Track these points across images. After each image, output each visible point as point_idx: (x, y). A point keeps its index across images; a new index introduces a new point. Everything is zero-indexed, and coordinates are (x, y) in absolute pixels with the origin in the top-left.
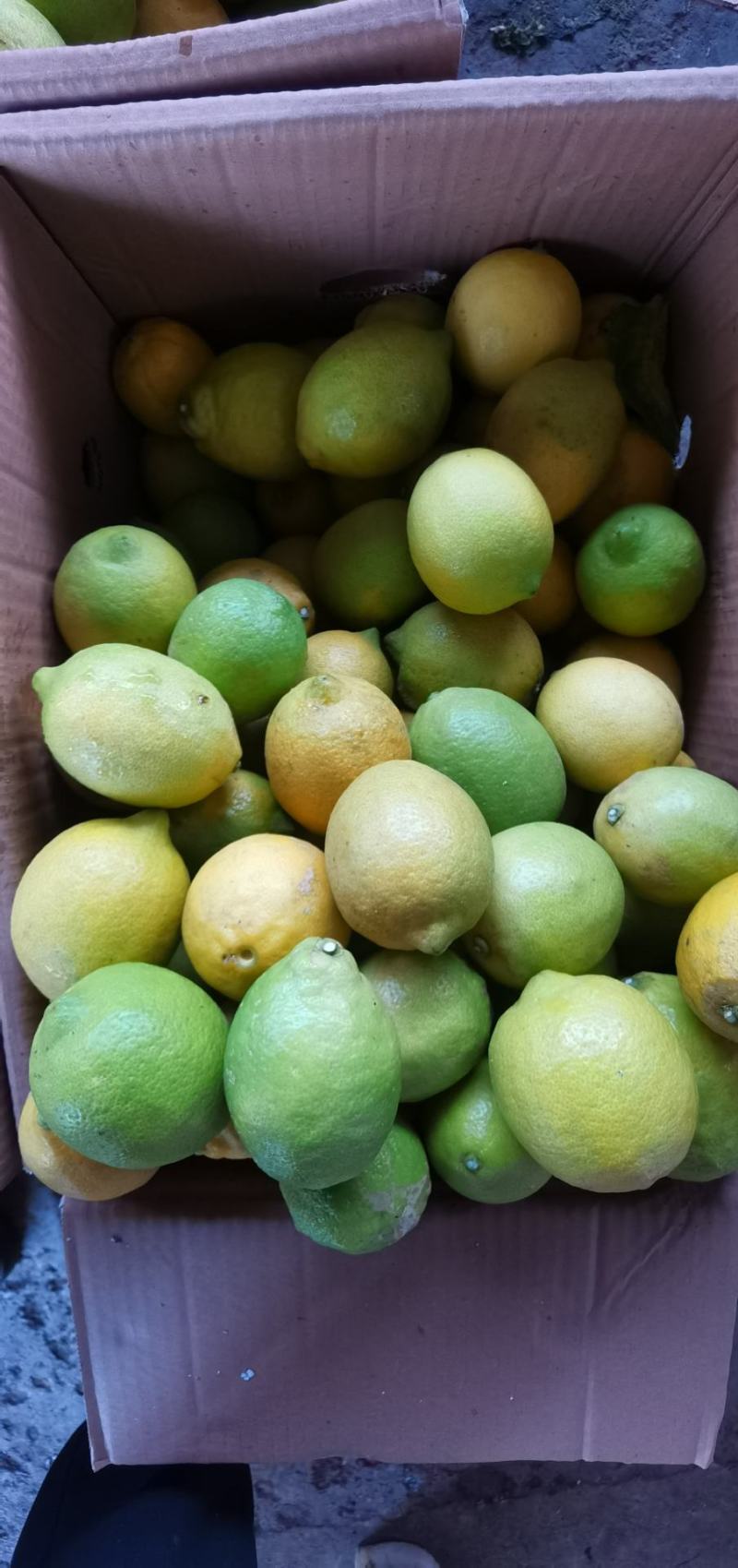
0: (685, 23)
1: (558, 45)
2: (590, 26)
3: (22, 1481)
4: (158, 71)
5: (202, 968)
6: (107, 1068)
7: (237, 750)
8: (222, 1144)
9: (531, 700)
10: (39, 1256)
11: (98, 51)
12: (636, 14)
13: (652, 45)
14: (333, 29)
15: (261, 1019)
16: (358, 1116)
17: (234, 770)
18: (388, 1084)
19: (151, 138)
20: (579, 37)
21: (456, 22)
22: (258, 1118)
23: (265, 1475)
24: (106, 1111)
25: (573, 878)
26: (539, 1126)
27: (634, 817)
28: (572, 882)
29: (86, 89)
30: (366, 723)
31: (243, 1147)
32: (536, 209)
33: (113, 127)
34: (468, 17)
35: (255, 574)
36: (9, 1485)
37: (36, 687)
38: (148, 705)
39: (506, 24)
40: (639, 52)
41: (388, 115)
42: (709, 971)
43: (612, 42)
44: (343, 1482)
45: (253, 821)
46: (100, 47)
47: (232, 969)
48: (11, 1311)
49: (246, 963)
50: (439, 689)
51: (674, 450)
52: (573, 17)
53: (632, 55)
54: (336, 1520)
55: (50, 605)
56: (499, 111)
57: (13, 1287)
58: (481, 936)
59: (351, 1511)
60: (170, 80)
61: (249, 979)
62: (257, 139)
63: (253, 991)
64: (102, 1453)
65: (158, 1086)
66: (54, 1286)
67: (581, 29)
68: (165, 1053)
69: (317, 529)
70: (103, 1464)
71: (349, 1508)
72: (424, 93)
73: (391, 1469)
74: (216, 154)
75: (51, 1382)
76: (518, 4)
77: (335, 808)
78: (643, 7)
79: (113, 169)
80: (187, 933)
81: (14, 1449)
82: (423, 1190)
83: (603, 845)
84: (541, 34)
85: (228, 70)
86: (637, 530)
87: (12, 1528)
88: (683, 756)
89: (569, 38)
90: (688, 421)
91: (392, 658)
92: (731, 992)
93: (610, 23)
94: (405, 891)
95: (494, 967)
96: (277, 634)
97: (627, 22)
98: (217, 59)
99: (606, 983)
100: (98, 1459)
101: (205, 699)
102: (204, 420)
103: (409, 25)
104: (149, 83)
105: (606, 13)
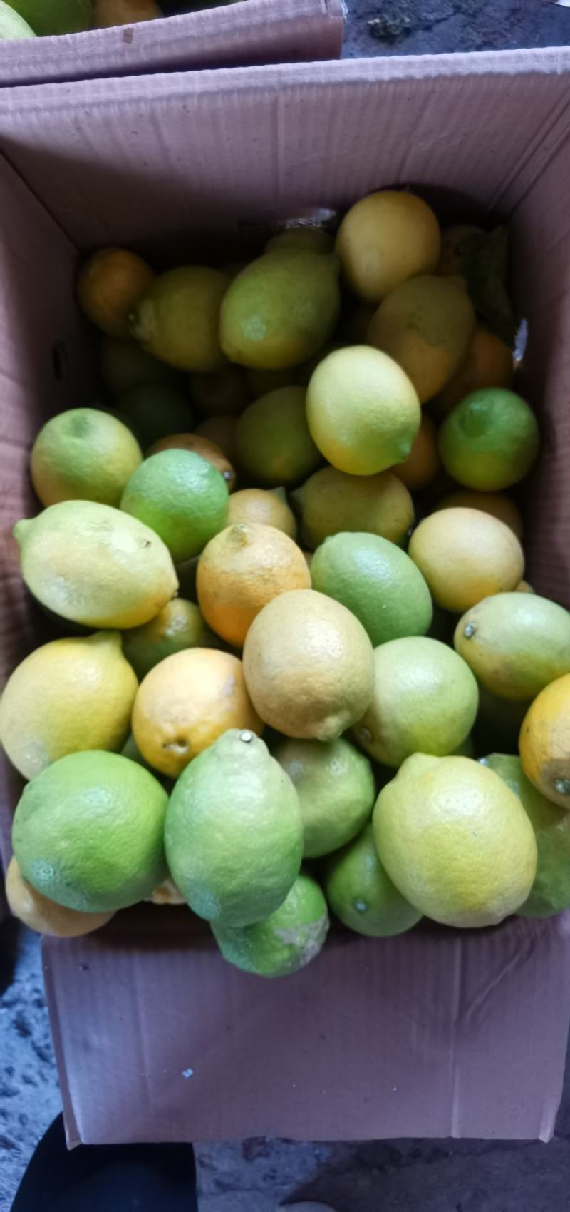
0: (519, 16)
1: (420, 34)
2: (444, 19)
3: (16, 1157)
4: (107, 55)
5: (149, 755)
6: (72, 833)
7: (173, 582)
8: (165, 892)
9: (404, 542)
10: (28, 980)
11: (60, 41)
12: (481, 9)
13: (494, 33)
14: (241, 21)
15: (192, 794)
16: (270, 869)
17: (173, 598)
18: (293, 844)
19: (102, 107)
20: (437, 28)
21: (337, 15)
22: (191, 871)
23: (206, 1150)
24: (72, 867)
25: (436, 680)
26: (412, 876)
27: (486, 633)
28: (436, 684)
29: (52, 70)
30: (275, 561)
31: (180, 894)
32: (404, 160)
33: (72, 99)
34: (347, 12)
35: (188, 446)
36: (5, 1160)
37: (17, 535)
38: (103, 548)
39: (381, 18)
40: (484, 39)
41: (285, 87)
42: (545, 753)
43: (462, 31)
44: (267, 1155)
45: (188, 638)
46: (62, 37)
47: (170, 755)
48: (6, 1024)
49: (180, 750)
50: (333, 532)
51: (512, 346)
52: (431, 13)
53: (479, 41)
54: (262, 1184)
55: (28, 472)
56: (372, 84)
57: (8, 1005)
58: (365, 726)
59: (273, 1178)
60: (116, 62)
61: (184, 762)
62: (184, 107)
63: (187, 773)
64: (75, 1135)
65: (113, 847)
66: (39, 1004)
67: (438, 21)
68: (118, 821)
69: (237, 410)
70: (76, 1144)
71: (271, 1176)
72: (314, 70)
73: (304, 1145)
74: (153, 119)
75: (37, 1079)
76: (390, 3)
77: (251, 627)
78: (486, 5)
79: (73, 132)
80: (136, 727)
81: (10, 1132)
82: (323, 927)
83: (462, 655)
84: (408, 26)
85: (161, 54)
86: (485, 408)
87: (8, 1193)
88: (523, 585)
89: (428, 28)
90: (524, 324)
91: (296, 509)
92: (561, 769)
93: (460, 17)
94: (307, 692)
95: (377, 750)
96: (204, 493)
97: (474, 16)
98: (154, 44)
99: (464, 763)
100: (72, 1140)
101: (148, 543)
102: (147, 326)
103: (301, 18)
104: (100, 64)
105: (458, 9)
